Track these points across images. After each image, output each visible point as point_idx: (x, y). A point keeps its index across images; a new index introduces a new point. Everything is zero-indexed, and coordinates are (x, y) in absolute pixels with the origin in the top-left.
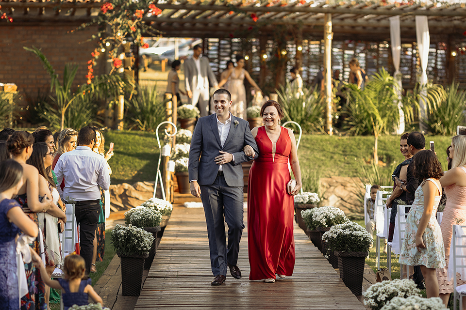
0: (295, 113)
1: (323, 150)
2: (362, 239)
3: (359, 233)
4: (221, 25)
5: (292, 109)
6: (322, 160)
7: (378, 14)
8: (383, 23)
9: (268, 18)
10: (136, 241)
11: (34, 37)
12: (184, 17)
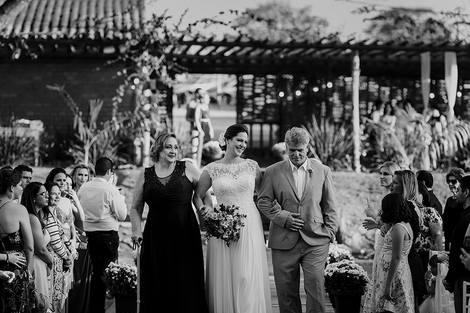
0: (322, 149)
1: (349, 188)
2: (358, 278)
3: (355, 272)
4: (253, 62)
5: (318, 146)
6: (348, 198)
7: (408, 50)
8: (415, 58)
9: (298, 55)
10: (130, 279)
11: (65, 74)
12: (214, 54)
